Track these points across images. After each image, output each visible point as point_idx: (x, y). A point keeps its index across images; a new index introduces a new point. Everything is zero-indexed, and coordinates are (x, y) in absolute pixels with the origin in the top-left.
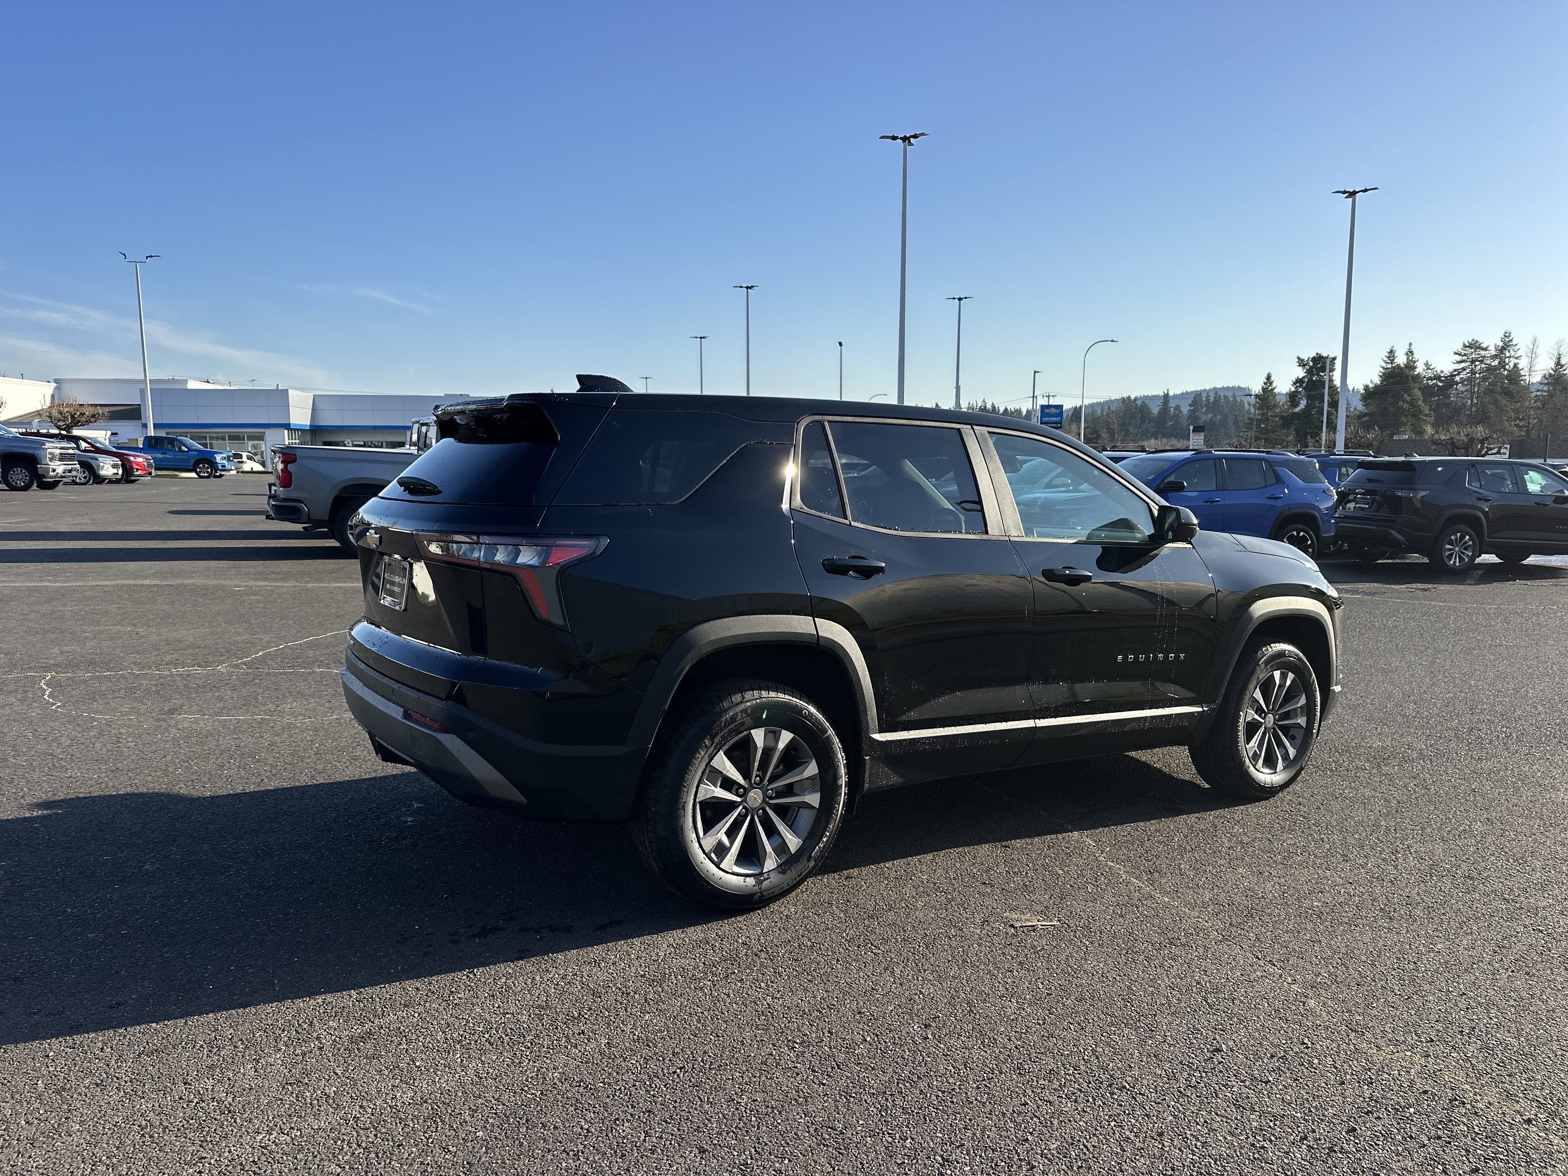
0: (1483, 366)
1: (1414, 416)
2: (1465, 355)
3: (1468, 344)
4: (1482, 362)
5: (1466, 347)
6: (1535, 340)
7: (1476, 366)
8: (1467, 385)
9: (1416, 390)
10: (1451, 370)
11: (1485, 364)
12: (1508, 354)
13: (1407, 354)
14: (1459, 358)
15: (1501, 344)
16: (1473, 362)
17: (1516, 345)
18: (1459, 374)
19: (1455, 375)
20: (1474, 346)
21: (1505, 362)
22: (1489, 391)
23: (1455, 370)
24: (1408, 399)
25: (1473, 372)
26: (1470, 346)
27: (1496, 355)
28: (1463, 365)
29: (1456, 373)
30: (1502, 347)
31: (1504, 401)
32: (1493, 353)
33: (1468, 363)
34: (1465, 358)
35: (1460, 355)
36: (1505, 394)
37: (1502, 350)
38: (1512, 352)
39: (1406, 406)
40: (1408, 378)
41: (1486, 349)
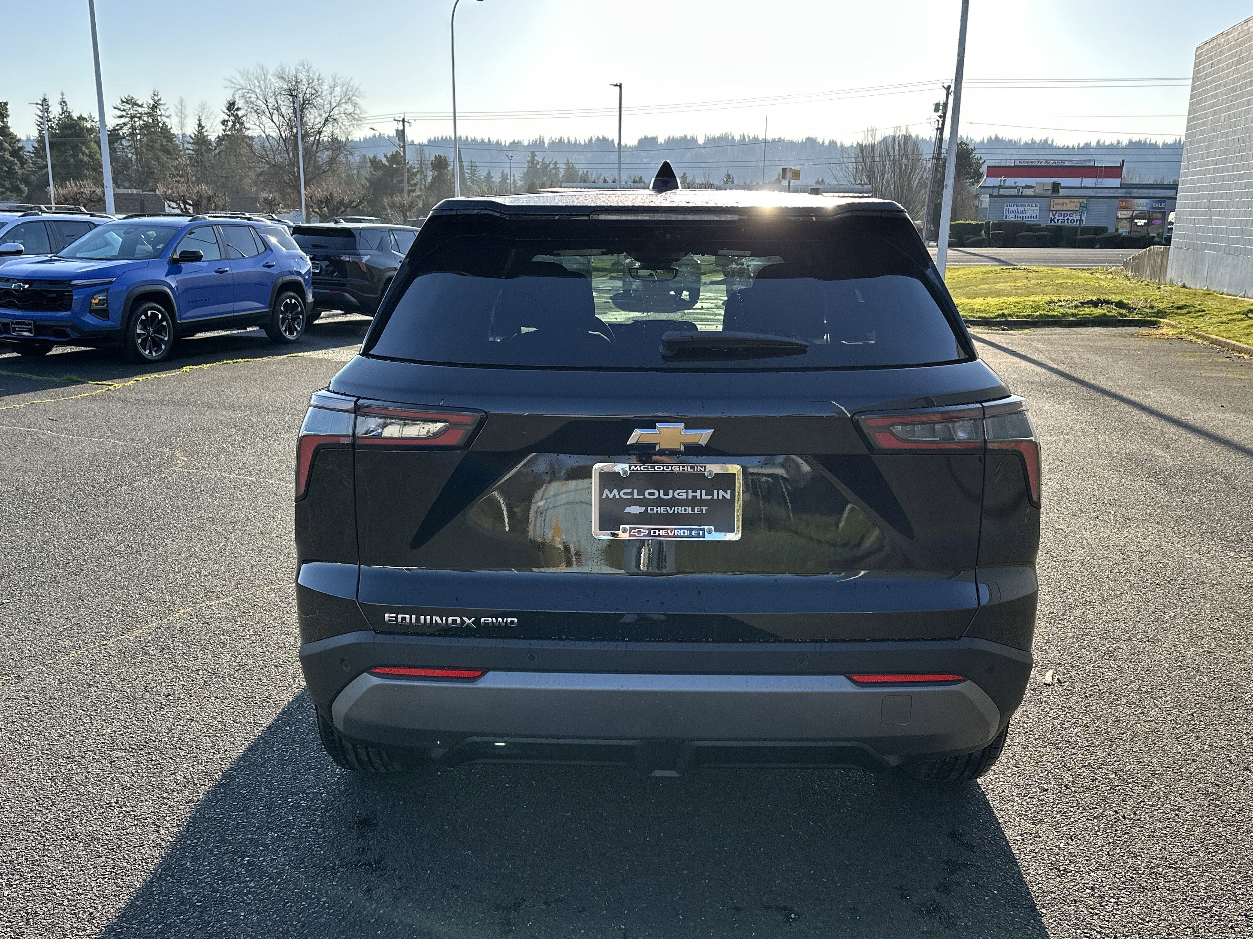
0: (142, 122)
1: (95, 170)
2: (124, 110)
3: (125, 100)
4: (140, 118)
5: (124, 102)
6: (182, 101)
7: (135, 122)
8: (130, 140)
9: (92, 143)
10: (114, 125)
11: (144, 121)
12: (159, 113)
13: (61, 104)
14: (119, 113)
15: (152, 102)
16: (132, 118)
17: (165, 104)
18: (121, 128)
19: (118, 130)
20: (129, 101)
21: (157, 120)
22: (150, 147)
23: (118, 125)
24: (87, 151)
25: (133, 128)
26: (127, 102)
27: (149, 113)
28: (123, 120)
29: (118, 128)
30: (153, 105)
31: (164, 158)
32: (146, 110)
33: (127, 120)
34: (124, 113)
35: (119, 109)
36: (164, 151)
37: (154, 107)
38: (162, 110)
39: (86, 159)
40: (83, 130)
41: (141, 106)
